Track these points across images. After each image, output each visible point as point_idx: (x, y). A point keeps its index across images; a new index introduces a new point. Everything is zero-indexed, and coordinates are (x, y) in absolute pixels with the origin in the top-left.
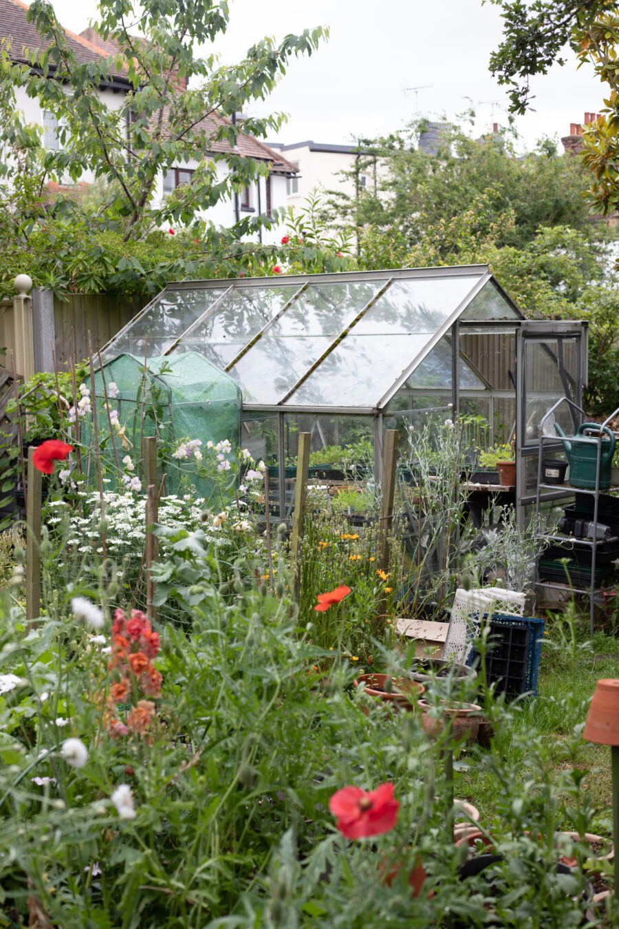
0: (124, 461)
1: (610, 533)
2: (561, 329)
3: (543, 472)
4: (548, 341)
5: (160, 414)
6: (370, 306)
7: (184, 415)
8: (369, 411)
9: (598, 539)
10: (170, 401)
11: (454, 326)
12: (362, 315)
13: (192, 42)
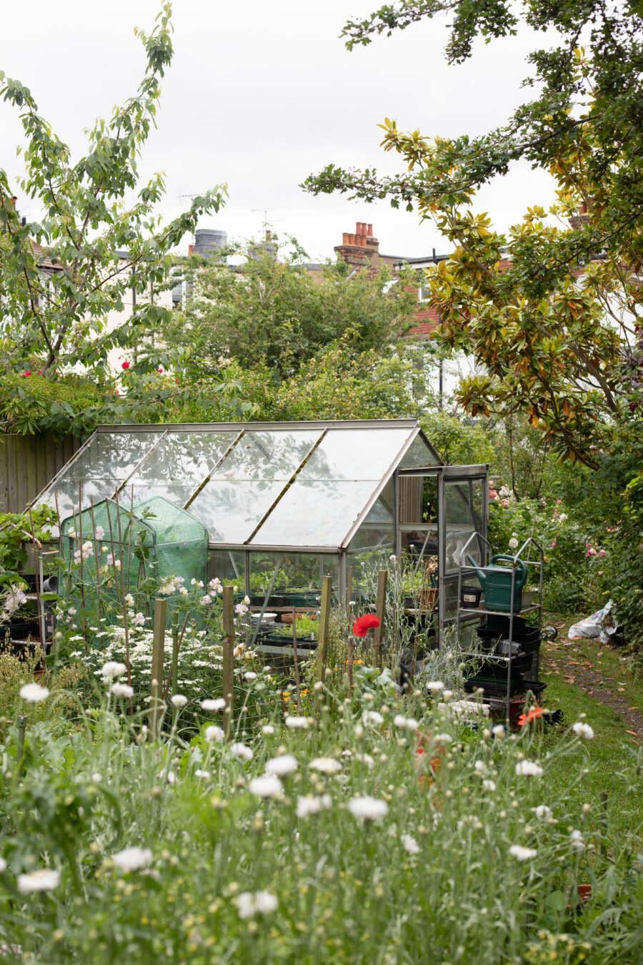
0: (126, 598)
1: (521, 649)
2: (472, 473)
3: (462, 598)
4: (461, 483)
5: (147, 555)
6: (310, 454)
7: (165, 554)
8: (335, 550)
9: (512, 655)
10: (155, 543)
11: (394, 474)
12: (305, 462)
13: (103, 197)
